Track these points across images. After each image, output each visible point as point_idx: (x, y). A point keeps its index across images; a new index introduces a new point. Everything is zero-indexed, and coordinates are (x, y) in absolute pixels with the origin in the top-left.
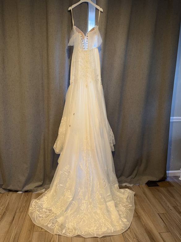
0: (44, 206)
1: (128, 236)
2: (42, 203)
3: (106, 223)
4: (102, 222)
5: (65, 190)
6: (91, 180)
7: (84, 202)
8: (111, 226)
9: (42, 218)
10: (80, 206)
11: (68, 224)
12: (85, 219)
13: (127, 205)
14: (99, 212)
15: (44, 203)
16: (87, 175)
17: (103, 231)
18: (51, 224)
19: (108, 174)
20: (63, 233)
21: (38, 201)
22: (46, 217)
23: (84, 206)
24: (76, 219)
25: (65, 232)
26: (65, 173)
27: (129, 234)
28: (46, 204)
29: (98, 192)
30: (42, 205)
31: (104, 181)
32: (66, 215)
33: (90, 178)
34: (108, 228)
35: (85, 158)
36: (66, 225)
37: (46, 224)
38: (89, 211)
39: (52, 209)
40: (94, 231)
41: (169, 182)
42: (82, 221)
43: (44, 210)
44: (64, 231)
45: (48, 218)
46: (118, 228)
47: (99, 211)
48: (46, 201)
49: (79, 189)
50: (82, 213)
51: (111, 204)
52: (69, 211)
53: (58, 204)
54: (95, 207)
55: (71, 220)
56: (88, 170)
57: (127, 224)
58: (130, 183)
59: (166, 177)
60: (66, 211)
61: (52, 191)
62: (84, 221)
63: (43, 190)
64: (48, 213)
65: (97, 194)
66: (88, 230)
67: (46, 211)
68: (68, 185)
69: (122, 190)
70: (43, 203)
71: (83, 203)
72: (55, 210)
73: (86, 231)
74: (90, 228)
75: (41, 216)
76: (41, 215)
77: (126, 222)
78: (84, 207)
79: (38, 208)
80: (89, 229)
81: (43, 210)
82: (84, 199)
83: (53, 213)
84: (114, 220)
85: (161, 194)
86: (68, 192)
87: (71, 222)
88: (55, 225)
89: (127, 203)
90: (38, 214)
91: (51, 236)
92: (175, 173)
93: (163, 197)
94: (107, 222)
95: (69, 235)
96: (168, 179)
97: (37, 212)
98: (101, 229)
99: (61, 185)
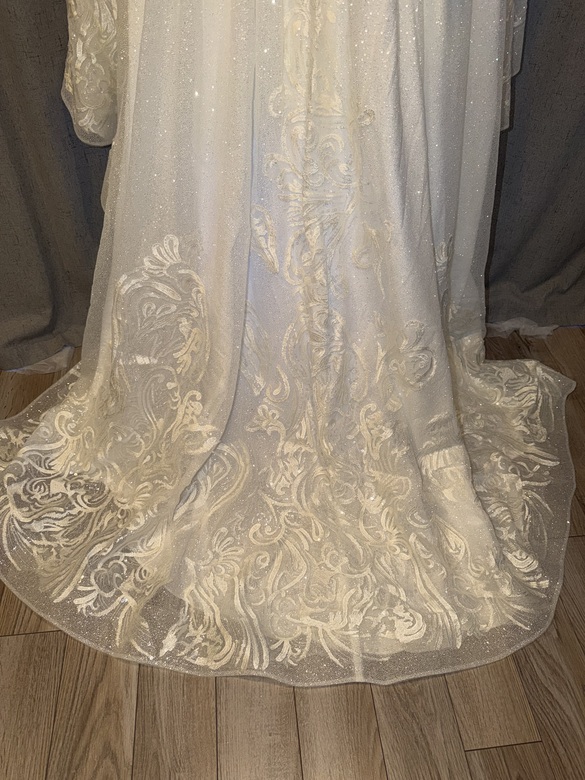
0: (58, 466)
1: (547, 672)
2: (47, 447)
3: (420, 584)
4: (391, 577)
5: (170, 385)
6: (337, 335)
7: (290, 448)
8: (448, 607)
9: (45, 542)
10: (267, 474)
11: (199, 583)
12: (295, 552)
13: (527, 461)
14: (374, 511)
15: (58, 444)
16: (309, 310)
17: (404, 639)
18: (94, 595)
19: (446, 292)
20: (163, 652)
21: (22, 435)
22: (71, 536)
23: (288, 474)
24: (241, 551)
25: (179, 647)
26: (161, 287)
27: (555, 653)
28: (69, 452)
29: (372, 406)
30: (43, 459)
31: (425, 349)
32: (186, 527)
33: (328, 325)
34: (429, 620)
35: (295, 186)
36: (187, 592)
37: (66, 594)
38: (317, 502)
39: (108, 481)
40: (346, 640)
42: (277, 564)
43: (57, 487)
44: (170, 642)
45: (80, 539)
46: (490, 620)
47: (373, 503)
48: (66, 436)
49: (260, 380)
50: (278, 515)
51: (446, 465)
52: (203, 497)
53: (138, 455)
54: (351, 481)
55: (216, 555)
56: (320, 274)
57: (539, 589)
58: (539, 317)
60: (183, 497)
61: (99, 378)
62: (288, 562)
63: (61, 358)
64: (82, 508)
65: (368, 412)
66: (315, 630)
67: (70, 493)
68: (187, 358)
69: (506, 371)
70: (54, 446)
71: (284, 457)
72: (120, 488)
73: (303, 637)
74: (327, 621)
75: (38, 527)
76: (43, 523)
77: (533, 573)
78: (286, 477)
79: (20, 480)
80: (318, 624)
81: (54, 490)
82: (290, 434)
83: (112, 507)
84: (460, 557)
86: (193, 398)
87: (216, 571)
88: (119, 593)
89: (531, 448)
90: (21, 524)
91: (98, 666)
94: (425, 576)
95: (200, 661)
97: (16, 512)
98: (392, 627)
99: (141, 360)
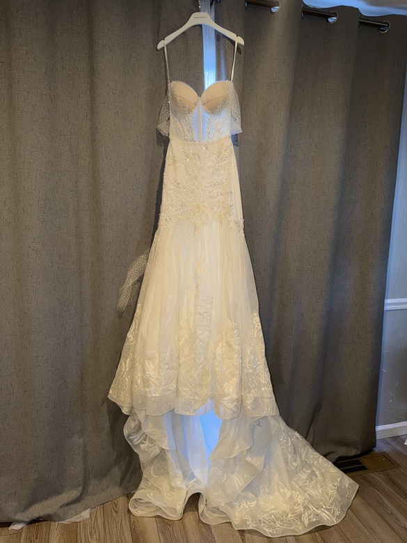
41: (384, 455)
59: (376, 440)
63: (86, 513)
85: (379, 494)
92: (395, 428)
93: (385, 500)
96: (380, 447)
